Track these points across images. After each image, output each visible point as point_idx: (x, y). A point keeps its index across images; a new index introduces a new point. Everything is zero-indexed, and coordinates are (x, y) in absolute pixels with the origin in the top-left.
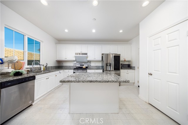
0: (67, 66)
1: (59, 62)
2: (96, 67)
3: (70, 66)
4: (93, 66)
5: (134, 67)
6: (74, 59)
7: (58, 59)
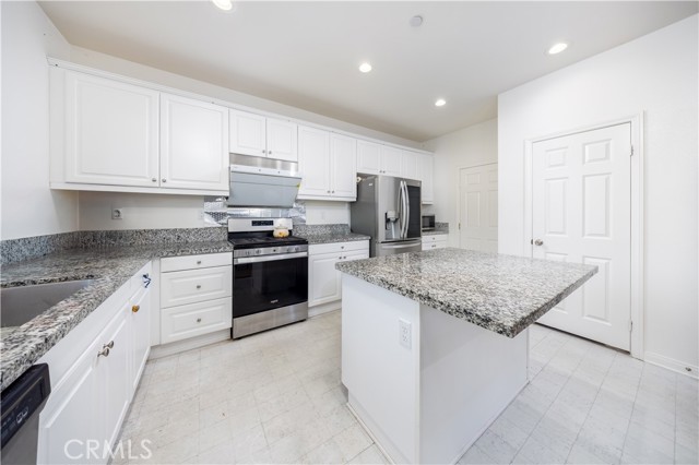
0: (155, 232)
1: (86, 200)
2: (328, 231)
3: (182, 231)
4: (313, 226)
5: (446, 225)
6: (223, 188)
7: (77, 177)
